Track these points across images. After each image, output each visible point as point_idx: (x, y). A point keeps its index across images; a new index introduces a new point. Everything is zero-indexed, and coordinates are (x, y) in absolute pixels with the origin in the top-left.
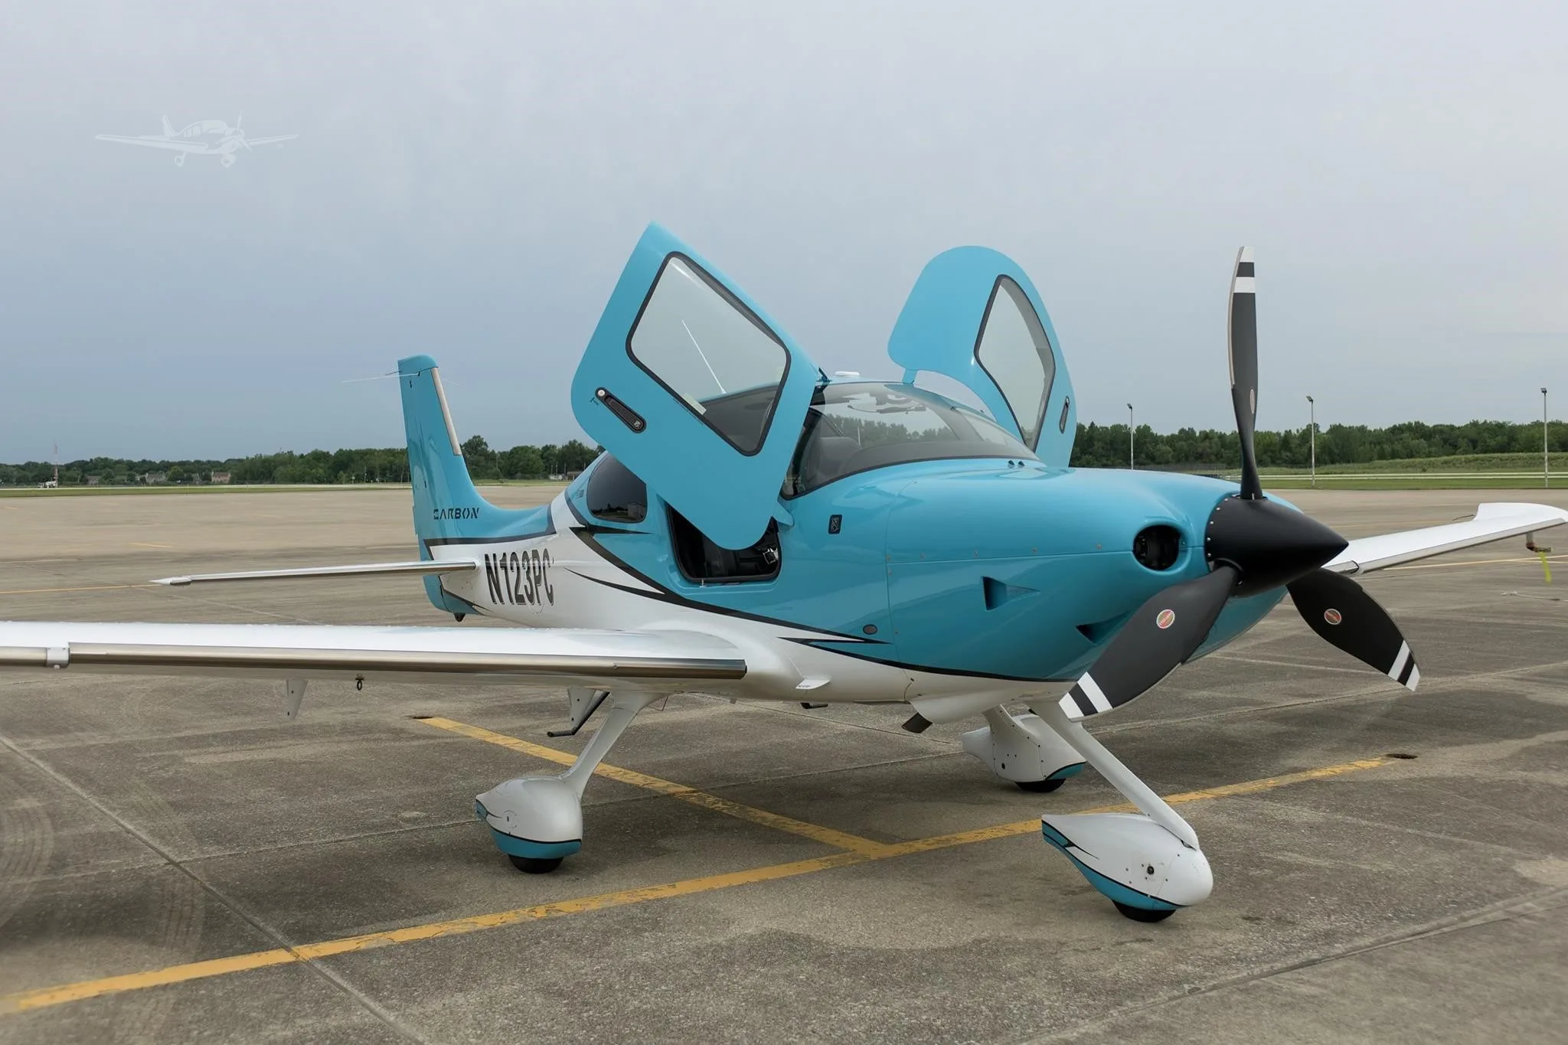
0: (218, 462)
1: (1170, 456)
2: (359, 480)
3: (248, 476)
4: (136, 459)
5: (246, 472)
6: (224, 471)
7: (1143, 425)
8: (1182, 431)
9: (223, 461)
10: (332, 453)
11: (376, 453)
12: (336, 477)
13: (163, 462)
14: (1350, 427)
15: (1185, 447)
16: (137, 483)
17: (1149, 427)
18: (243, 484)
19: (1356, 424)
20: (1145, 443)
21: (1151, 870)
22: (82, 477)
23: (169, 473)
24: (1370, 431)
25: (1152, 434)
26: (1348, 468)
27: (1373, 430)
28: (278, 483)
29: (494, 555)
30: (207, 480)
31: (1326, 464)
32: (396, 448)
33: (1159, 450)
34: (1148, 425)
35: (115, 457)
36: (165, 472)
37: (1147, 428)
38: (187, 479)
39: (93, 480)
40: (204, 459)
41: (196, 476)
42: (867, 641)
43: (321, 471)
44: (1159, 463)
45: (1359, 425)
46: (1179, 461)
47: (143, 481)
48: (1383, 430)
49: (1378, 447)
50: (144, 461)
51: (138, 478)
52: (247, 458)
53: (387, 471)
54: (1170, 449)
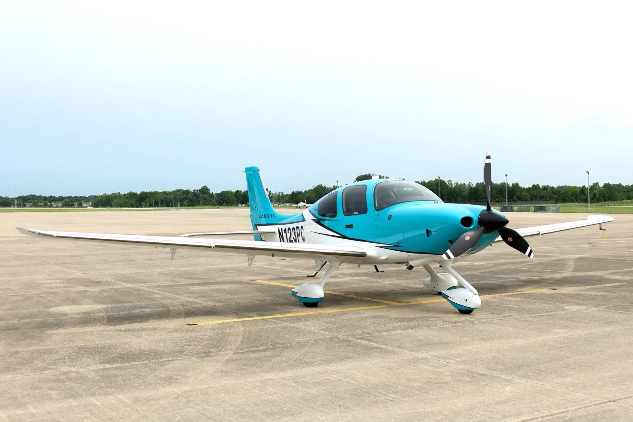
0: (85, 197)
1: (528, 197)
2: (151, 206)
3: (100, 204)
4: (48, 195)
5: (99, 202)
6: (88, 201)
7: (515, 183)
8: (534, 186)
9: (87, 196)
10: (139, 193)
11: (159, 194)
12: (140, 204)
13: (60, 197)
14: (614, 184)
15: (535, 193)
16: (48, 207)
17: (518, 184)
18: (97, 207)
19: (617, 183)
20: (516, 191)
21: (466, 300)
22: (23, 203)
23: (63, 202)
24: (623, 186)
25: (519, 187)
26: (612, 203)
27: (625, 186)
28: (113, 207)
29: (282, 229)
30: (80, 205)
31: (601, 201)
32: (168, 191)
33: (523, 194)
34: (518, 183)
35: (38, 194)
36: (61, 201)
37: (517, 184)
38: (71, 205)
39: (28, 205)
40: (79, 196)
41: (75, 203)
42: (398, 246)
43: (133, 201)
44: (523, 201)
45: (618, 183)
46: (532, 199)
47: (51, 206)
48: (630, 186)
49: (627, 194)
50: (51, 196)
51: (49, 204)
52: (99, 195)
53: (164, 202)
54: (528, 194)
